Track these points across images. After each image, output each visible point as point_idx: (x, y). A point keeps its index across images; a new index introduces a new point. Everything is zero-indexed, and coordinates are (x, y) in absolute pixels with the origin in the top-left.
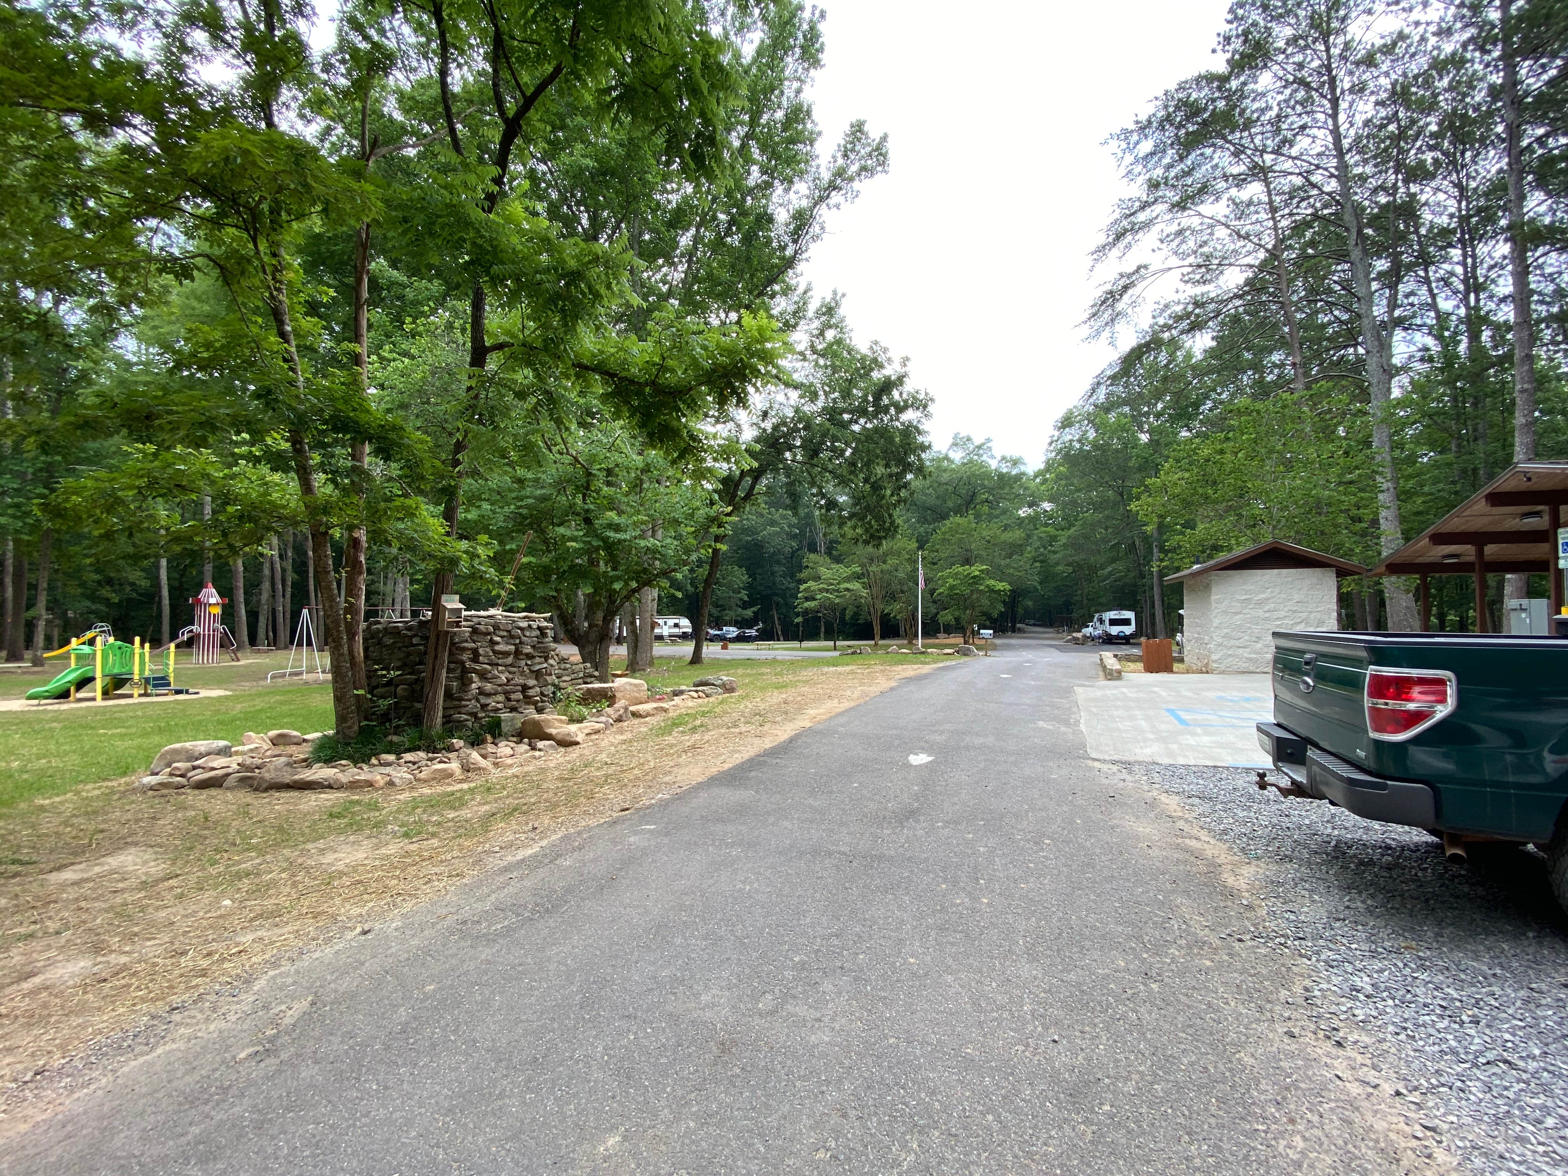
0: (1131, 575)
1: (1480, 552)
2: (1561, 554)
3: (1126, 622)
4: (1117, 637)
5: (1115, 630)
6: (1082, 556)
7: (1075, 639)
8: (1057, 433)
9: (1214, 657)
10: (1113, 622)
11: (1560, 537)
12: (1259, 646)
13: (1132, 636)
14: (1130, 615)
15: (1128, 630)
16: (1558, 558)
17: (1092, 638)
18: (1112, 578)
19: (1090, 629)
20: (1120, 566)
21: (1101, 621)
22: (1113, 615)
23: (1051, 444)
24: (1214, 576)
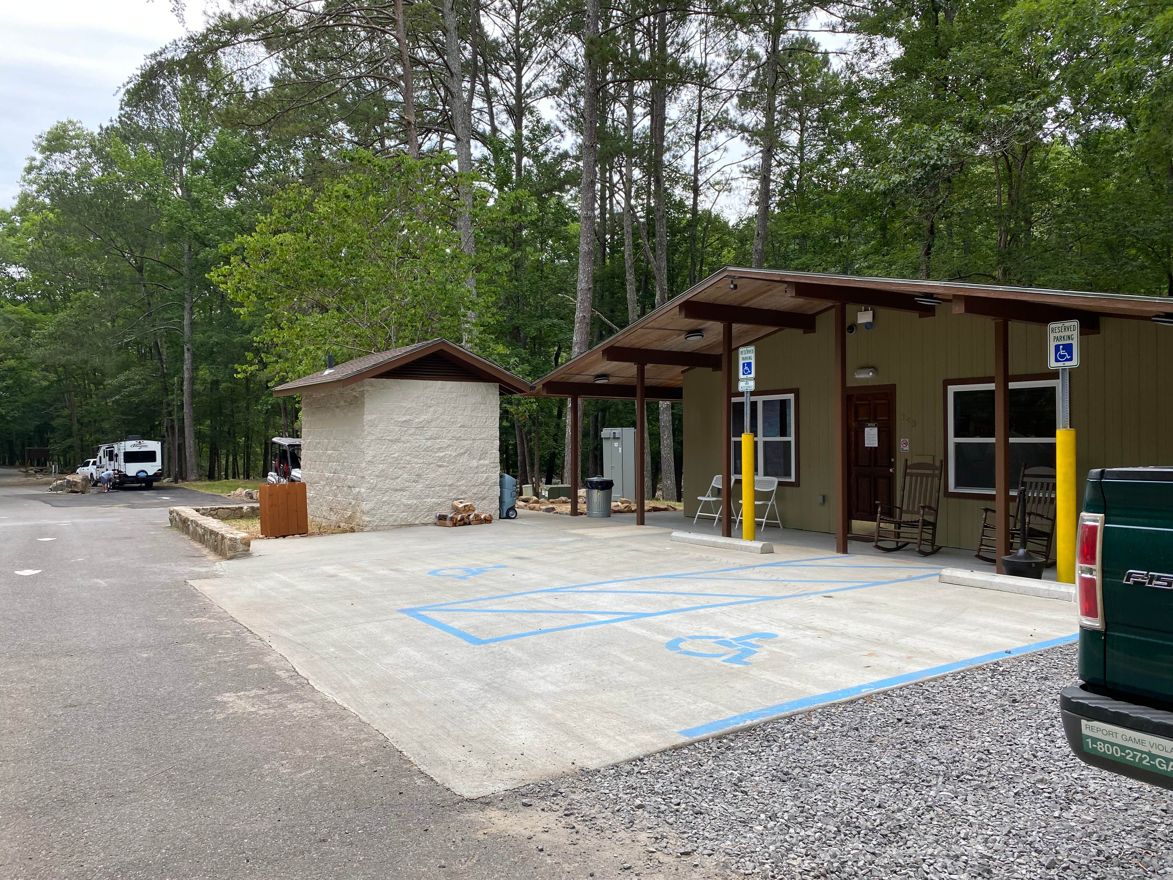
0: (153, 388)
1: (641, 372)
2: (741, 376)
3: (149, 457)
4: (136, 479)
5: (132, 469)
6: (82, 355)
7: (71, 484)
8: (40, 157)
9: (366, 506)
10: (130, 457)
11: (741, 356)
12: (419, 486)
13: (157, 476)
14: (154, 446)
15: (152, 468)
16: (738, 380)
17: (94, 482)
18: (125, 392)
19: (91, 469)
20: (135, 373)
21: (112, 456)
22: (130, 446)
23: (29, 170)
24: (370, 385)
